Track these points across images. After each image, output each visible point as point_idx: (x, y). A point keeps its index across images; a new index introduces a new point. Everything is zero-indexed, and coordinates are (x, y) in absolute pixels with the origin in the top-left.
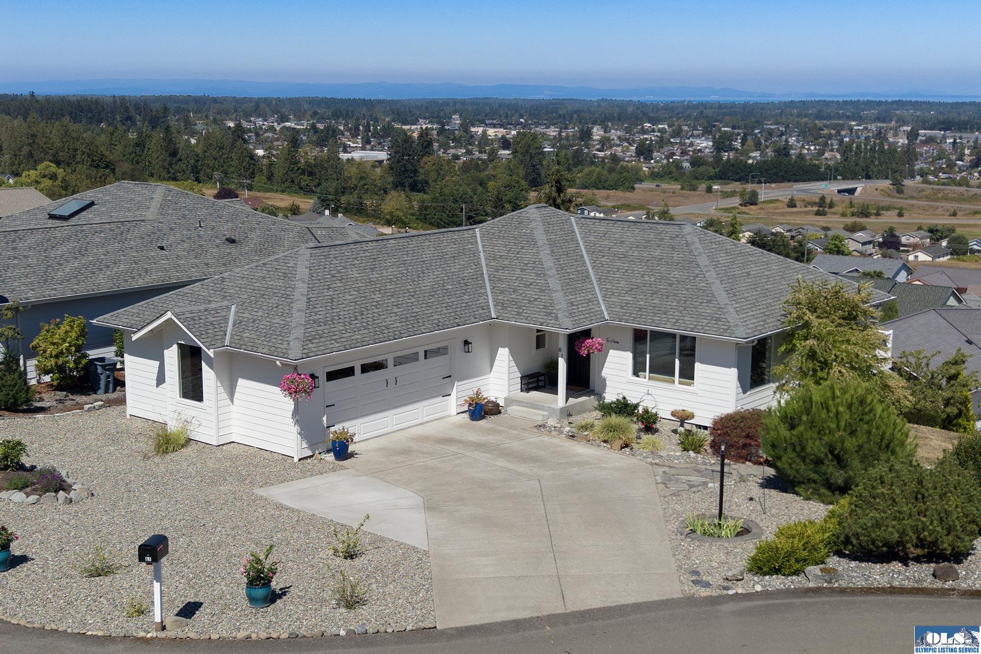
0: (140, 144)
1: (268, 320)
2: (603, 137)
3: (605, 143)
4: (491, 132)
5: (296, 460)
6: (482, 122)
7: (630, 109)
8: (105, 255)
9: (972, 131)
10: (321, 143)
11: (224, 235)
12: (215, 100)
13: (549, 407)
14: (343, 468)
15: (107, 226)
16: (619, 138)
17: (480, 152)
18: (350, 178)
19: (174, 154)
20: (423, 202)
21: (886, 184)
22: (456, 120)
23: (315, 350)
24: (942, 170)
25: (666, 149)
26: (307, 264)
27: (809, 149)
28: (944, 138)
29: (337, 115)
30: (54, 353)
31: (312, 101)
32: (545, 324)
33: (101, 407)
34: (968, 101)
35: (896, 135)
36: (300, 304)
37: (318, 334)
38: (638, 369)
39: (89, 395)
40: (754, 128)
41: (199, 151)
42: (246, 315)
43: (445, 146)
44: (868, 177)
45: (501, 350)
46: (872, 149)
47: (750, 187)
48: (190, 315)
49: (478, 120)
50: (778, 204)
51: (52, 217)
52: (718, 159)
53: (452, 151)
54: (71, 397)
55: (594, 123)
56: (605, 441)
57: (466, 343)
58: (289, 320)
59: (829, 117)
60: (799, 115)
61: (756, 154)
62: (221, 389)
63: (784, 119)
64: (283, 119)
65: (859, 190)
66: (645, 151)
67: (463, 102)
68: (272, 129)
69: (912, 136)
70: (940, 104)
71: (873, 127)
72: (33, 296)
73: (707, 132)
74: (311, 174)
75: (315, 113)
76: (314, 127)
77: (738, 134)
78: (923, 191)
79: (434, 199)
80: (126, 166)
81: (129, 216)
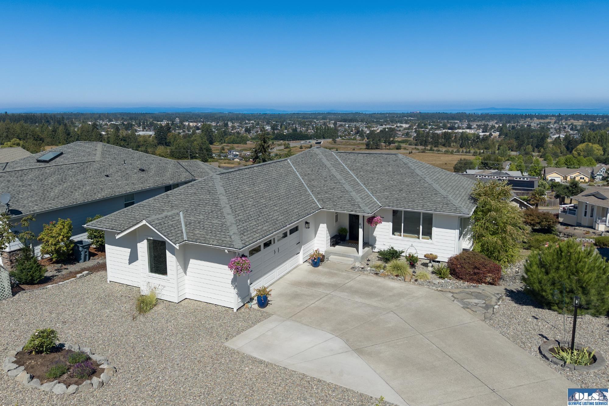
0: (54, 131)
2: (232, 126)
3: (233, 128)
4: (191, 124)
6: (187, 121)
7: (240, 116)
9: (353, 122)
10: (127, 129)
12: (82, 114)
16: (238, 126)
17: (188, 131)
18: (140, 142)
19: (69, 134)
20: (171, 149)
21: (330, 140)
22: (177, 120)
24: (346, 135)
25: (255, 130)
27: (303, 129)
28: (345, 124)
29: (131, 119)
31: (121, 114)
34: (350, 112)
35: (330, 124)
40: (283, 123)
41: (79, 133)
43: (175, 130)
44: (324, 138)
46: (325, 129)
47: (287, 142)
49: (186, 120)
50: (296, 148)
52: (274, 133)
53: (177, 131)
55: (228, 121)
59: (307, 118)
60: (297, 118)
61: (286, 131)
63: (293, 119)
64: (110, 120)
65: (322, 142)
66: (248, 130)
67: (179, 114)
68: (106, 124)
69: (335, 124)
70: (341, 114)
71: (322, 121)
73: (268, 124)
74: (124, 140)
75: (123, 118)
76: (123, 123)
77: (279, 124)
78: (343, 142)
79: (176, 148)
80: (49, 140)
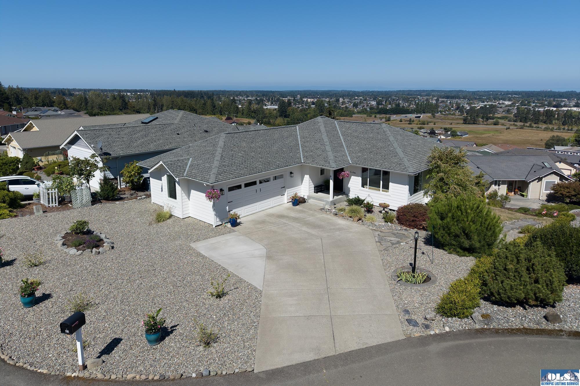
1: (204, 164)
2: (343, 101)
3: (343, 103)
4: (309, 100)
5: (214, 226)
6: (306, 97)
7: (351, 93)
8: (155, 137)
9: (455, 99)
10: (258, 104)
11: (204, 129)
12: (228, 91)
13: (326, 201)
14: (234, 231)
15: (158, 126)
16: (348, 101)
17: (306, 106)
18: (266, 114)
20: (288, 121)
21: (430, 115)
22: (299, 96)
23: (221, 178)
24: (447, 110)
25: (362, 105)
26: (224, 140)
27: (406, 104)
28: (447, 101)
29: (263, 95)
30: (128, 176)
31: (256, 91)
32: (324, 166)
33: (144, 198)
34: (454, 90)
35: (432, 100)
36: (218, 157)
37: (224, 171)
38: (364, 184)
39: (145, 192)
40: (389, 98)
42: (195, 162)
43: (295, 104)
44: (424, 113)
45: (306, 176)
46: (426, 104)
47: (388, 116)
48: (170, 163)
49: (305, 97)
50: (397, 121)
51: (143, 123)
52: (378, 107)
53: (297, 106)
54: (137, 193)
55: (340, 97)
56: (350, 217)
57: (291, 173)
58: (212, 165)
59: (411, 95)
60: (402, 94)
61: (390, 106)
62: (184, 194)
63: (398, 96)
64: (248, 96)
65: (421, 117)
66: (356, 105)
67: (301, 91)
68: (244, 100)
69: (437, 100)
70: (445, 91)
71: (425, 98)
72: (122, 153)
73: (374, 99)
74: (255, 113)
75: (257, 95)
76: (256, 99)
77: (384, 100)
78: (441, 117)
79: (291, 120)
81: (169, 122)
